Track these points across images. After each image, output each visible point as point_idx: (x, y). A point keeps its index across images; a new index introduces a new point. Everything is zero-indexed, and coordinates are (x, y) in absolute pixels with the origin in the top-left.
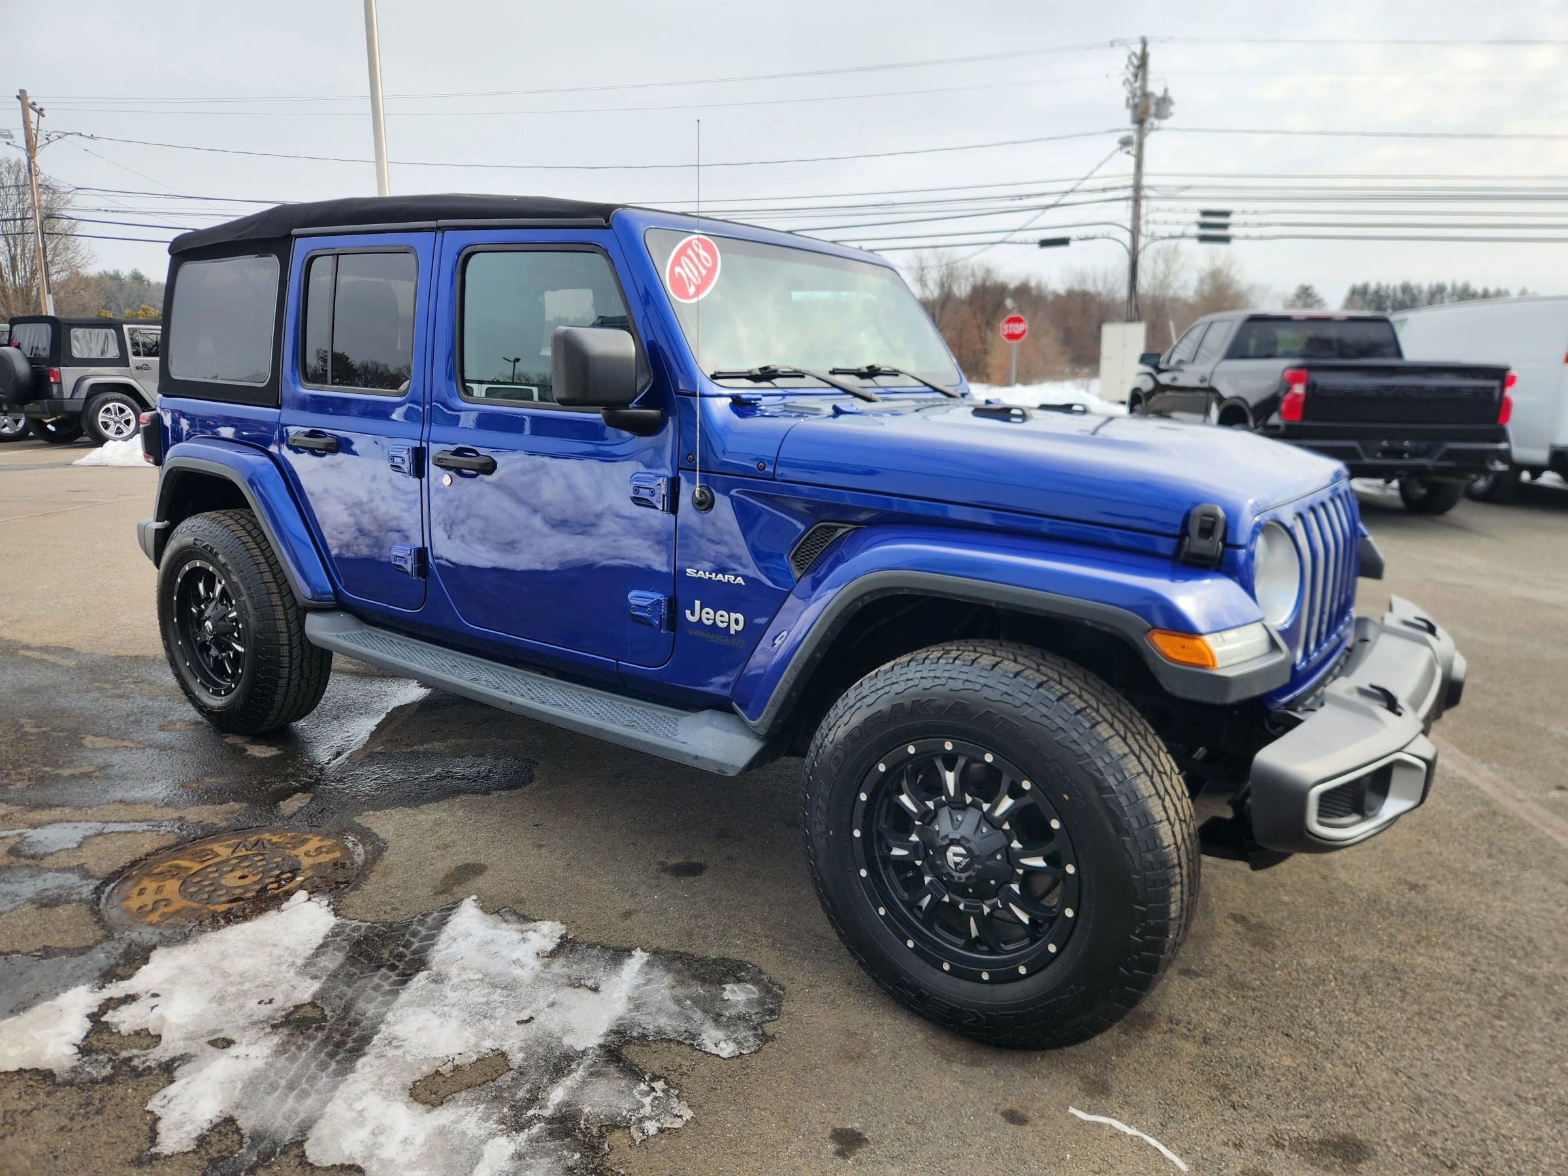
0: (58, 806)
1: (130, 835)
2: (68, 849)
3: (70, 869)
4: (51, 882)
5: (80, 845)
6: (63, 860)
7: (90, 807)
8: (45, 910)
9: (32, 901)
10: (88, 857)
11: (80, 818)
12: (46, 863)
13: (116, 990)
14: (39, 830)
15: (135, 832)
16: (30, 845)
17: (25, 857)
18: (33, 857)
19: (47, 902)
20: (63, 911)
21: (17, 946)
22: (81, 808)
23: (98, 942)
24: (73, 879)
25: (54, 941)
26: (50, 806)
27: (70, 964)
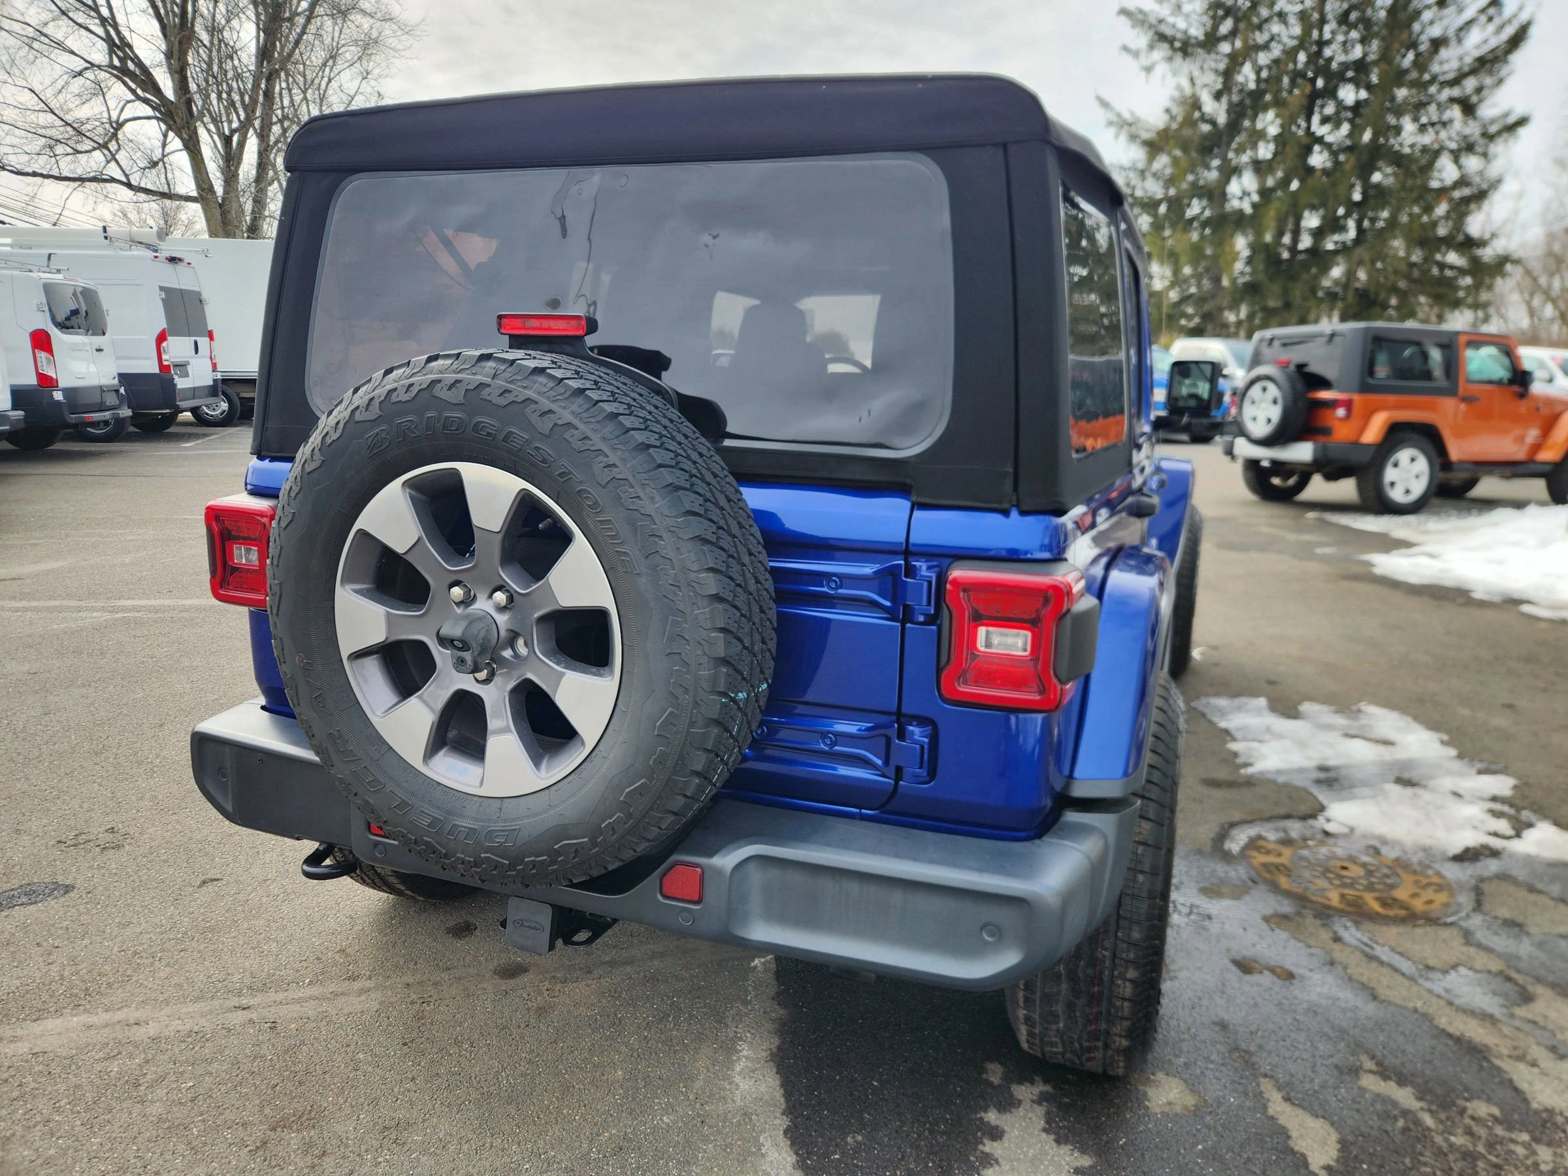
0: (1450, 1036)
1: (1400, 950)
2: (1470, 969)
3: (1479, 946)
4: (1502, 942)
5: (1455, 967)
6: (1482, 960)
7: (1416, 1010)
8: (1520, 919)
9: (1528, 934)
10: (1455, 948)
11: (1435, 1000)
12: (1495, 965)
13: (1496, 843)
14: (1490, 1010)
15: (1393, 949)
16: (1506, 996)
17: (1516, 984)
18: (1509, 979)
19: (1514, 926)
20: (1504, 913)
21: (1552, 903)
22: (1425, 1016)
23: (1490, 879)
24: (1481, 935)
25: (1523, 893)
26: (1458, 1040)
27: (1521, 874)
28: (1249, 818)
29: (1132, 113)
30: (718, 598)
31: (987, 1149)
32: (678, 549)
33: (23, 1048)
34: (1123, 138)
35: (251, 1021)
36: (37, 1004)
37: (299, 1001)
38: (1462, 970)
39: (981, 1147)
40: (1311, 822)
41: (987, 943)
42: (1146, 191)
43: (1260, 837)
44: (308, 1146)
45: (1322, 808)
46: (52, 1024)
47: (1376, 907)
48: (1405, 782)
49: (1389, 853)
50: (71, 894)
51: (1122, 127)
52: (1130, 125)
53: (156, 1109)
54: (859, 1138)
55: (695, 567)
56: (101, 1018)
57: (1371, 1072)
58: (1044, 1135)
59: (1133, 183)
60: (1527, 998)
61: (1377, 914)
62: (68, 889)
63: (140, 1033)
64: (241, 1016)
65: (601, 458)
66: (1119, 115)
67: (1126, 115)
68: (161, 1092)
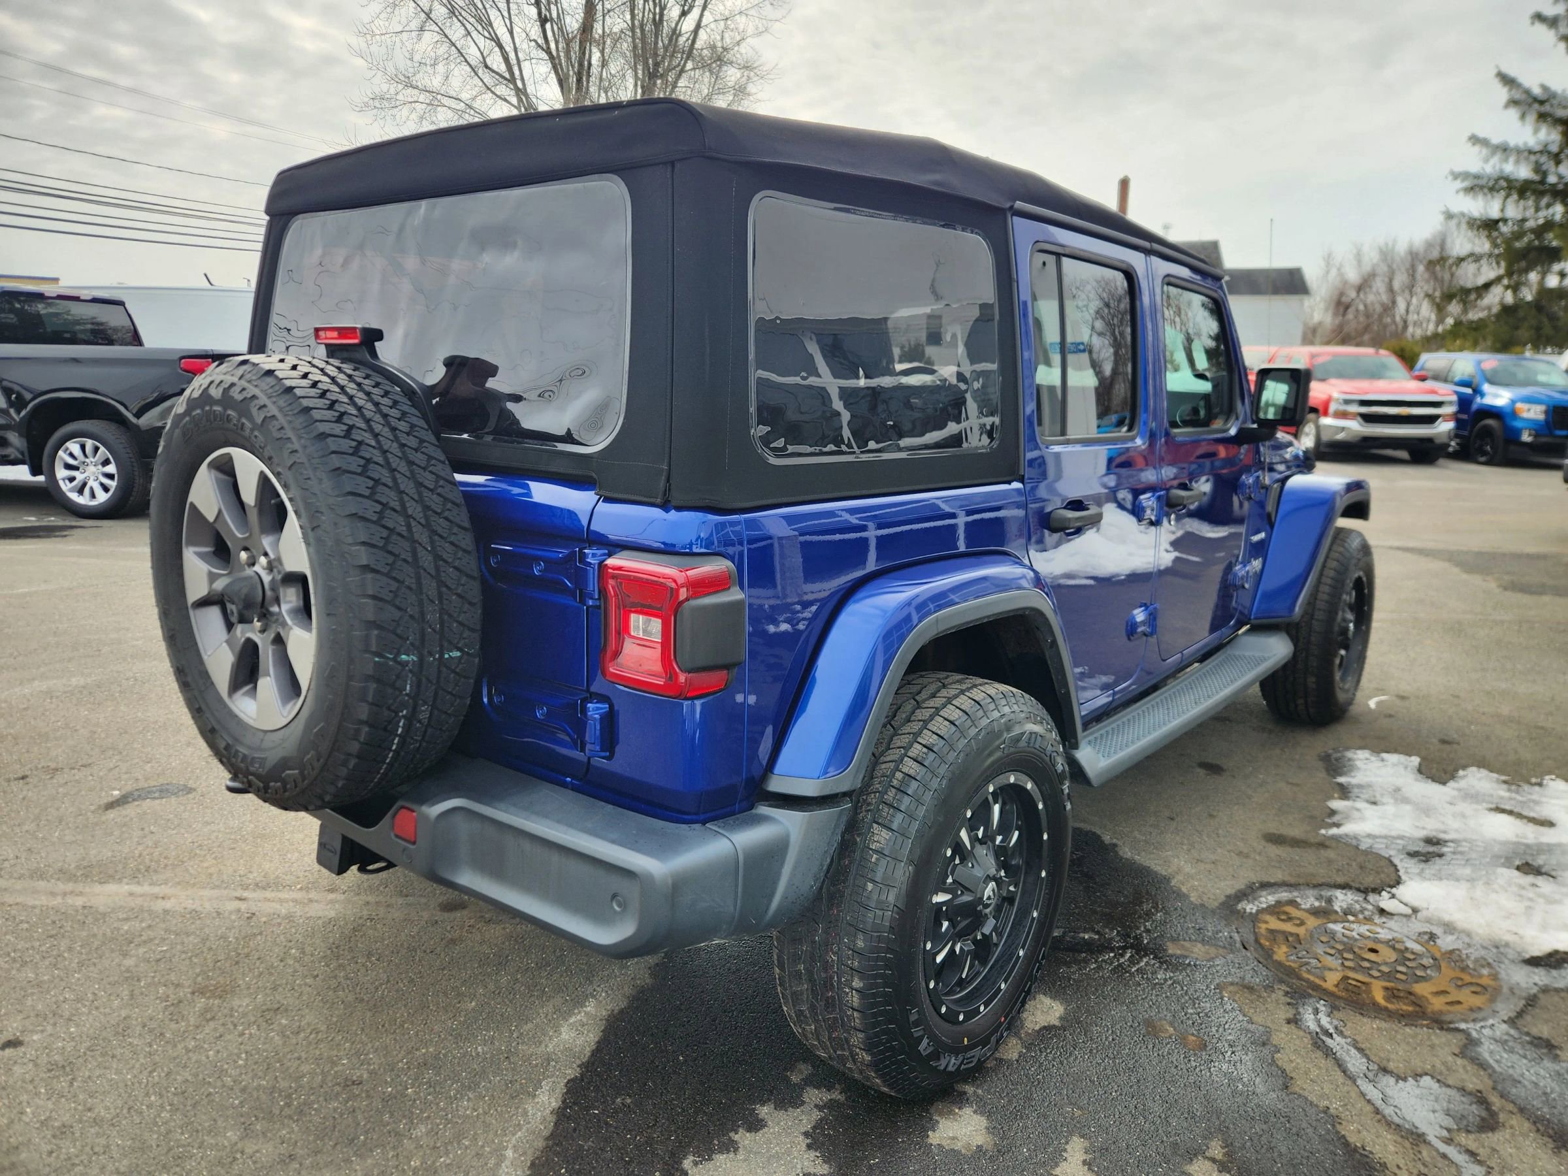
1: (1363, 1046)
2: (1438, 1081)
4: (1510, 1061)
5: (1417, 1076)
6: (1463, 1075)
7: (1325, 1110)
8: (1559, 1040)
9: (1556, 1058)
10: (1439, 1056)
11: (1360, 1104)
12: (1477, 1083)
14: (1424, 1129)
15: (1356, 1044)
16: (1461, 1119)
17: (1488, 1109)
18: (1482, 1102)
19: (1544, 1046)
20: (1544, 1031)
22: (1333, 1118)
23: (1558, 990)
24: (1487, 1049)
26: (1353, 1151)
28: (1292, 880)
29: (1545, 88)
30: (366, 568)
31: (736, 1137)
32: (335, 524)
33: (79, 902)
34: (1531, 118)
35: (239, 910)
36: (111, 872)
37: (281, 901)
38: (1426, 1081)
39: (732, 1134)
40: (1372, 897)
41: (615, 911)
42: (1561, 177)
43: (1292, 903)
44: (207, 1010)
45: (1398, 882)
46: (111, 888)
47: (1379, 996)
48: (1527, 868)
49: (1446, 942)
50: (190, 796)
51: (1530, 105)
52: (1542, 102)
53: (129, 962)
54: (629, 1101)
55: (350, 540)
56: (146, 888)
57: (1213, 1160)
58: (801, 1138)
59: (1544, 167)
60: (1489, 1124)
61: (1375, 1004)
62: (190, 790)
63: (160, 905)
64: (236, 904)
65: (289, 445)
66: (1527, 92)
67: (1537, 91)
68: (141, 950)
